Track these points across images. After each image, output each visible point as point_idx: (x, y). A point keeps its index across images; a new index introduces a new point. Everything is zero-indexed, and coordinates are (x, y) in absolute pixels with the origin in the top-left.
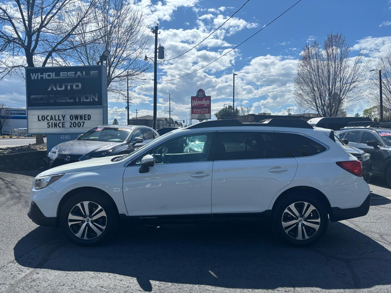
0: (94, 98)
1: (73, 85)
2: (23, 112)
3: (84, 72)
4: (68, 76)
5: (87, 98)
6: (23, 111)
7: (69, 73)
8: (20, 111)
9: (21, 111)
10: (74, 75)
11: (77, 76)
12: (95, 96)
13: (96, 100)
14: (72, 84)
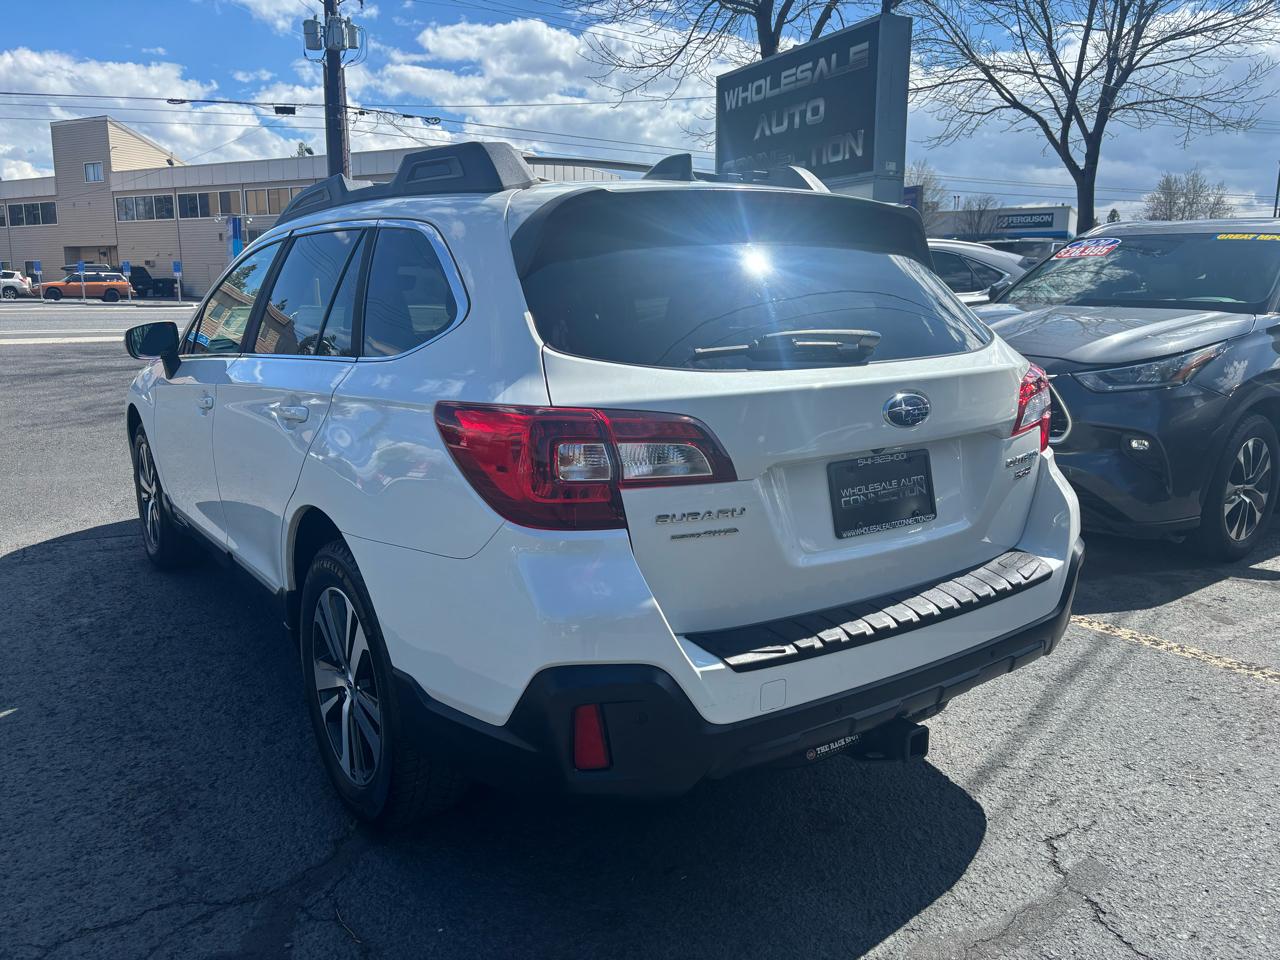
0: (854, 145)
1: (805, 111)
2: (1046, 218)
3: (834, 56)
4: (797, 80)
5: (836, 152)
6: (1045, 215)
7: (801, 68)
8: (1035, 215)
9: (1040, 215)
10: (809, 73)
11: (817, 72)
12: (856, 139)
13: (859, 153)
14: (803, 107)
